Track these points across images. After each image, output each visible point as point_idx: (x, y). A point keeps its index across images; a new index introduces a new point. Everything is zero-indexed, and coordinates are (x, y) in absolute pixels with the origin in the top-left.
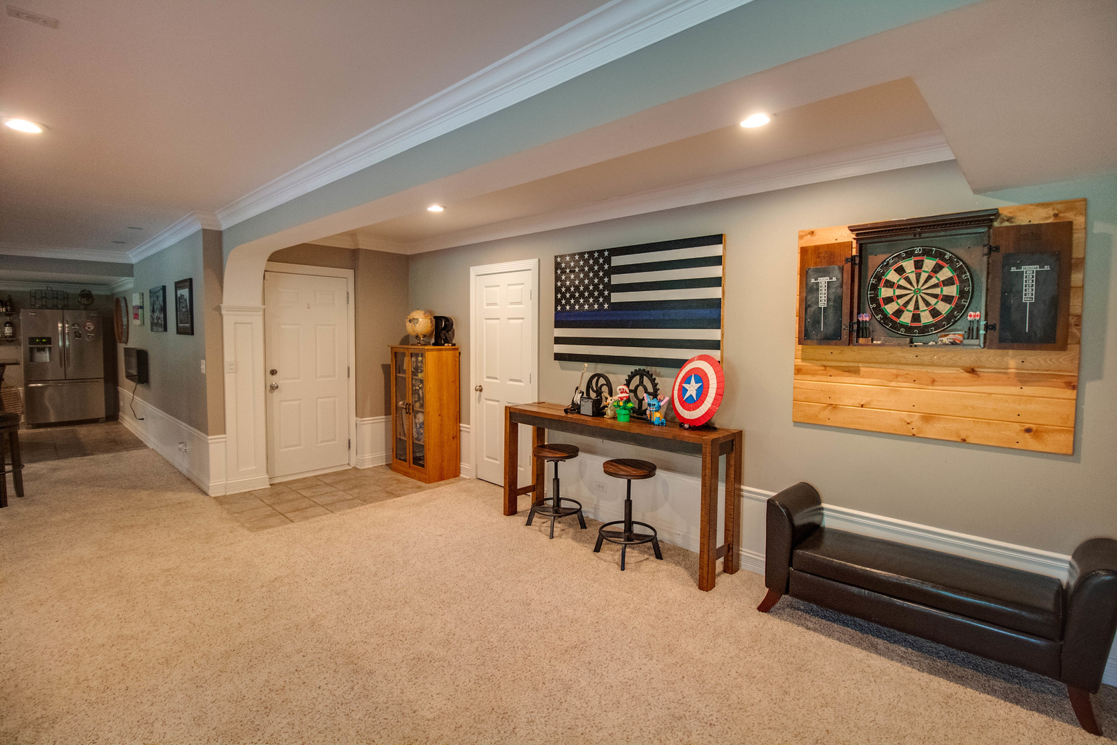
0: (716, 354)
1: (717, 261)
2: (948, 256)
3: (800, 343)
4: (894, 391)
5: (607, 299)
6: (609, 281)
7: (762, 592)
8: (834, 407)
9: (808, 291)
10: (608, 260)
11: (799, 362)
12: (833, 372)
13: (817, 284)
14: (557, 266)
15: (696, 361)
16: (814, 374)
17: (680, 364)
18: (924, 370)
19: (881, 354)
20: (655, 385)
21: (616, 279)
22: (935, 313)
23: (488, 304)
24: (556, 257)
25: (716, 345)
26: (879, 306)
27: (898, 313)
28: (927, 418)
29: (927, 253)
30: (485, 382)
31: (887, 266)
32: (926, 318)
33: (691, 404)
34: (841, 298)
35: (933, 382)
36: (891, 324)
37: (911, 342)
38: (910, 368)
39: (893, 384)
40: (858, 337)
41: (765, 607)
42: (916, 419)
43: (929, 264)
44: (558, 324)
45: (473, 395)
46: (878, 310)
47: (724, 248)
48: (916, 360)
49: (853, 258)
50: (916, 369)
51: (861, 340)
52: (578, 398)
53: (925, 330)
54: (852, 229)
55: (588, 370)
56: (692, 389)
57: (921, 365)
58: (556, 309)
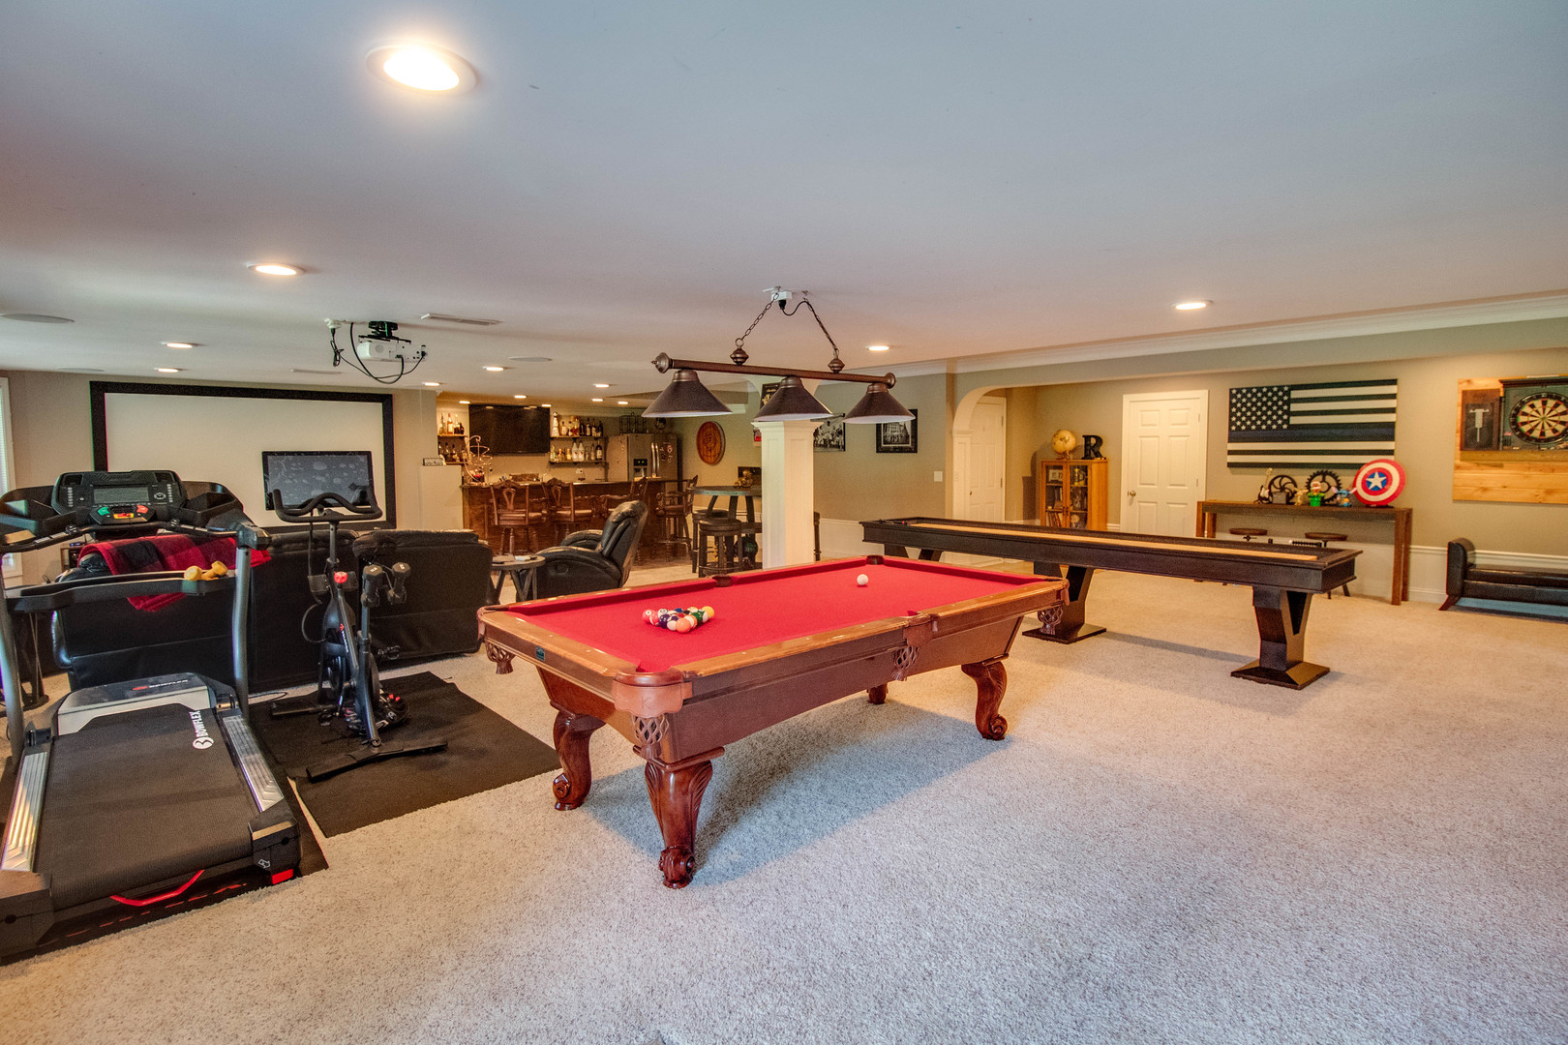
0: (1391, 458)
1: (1393, 396)
2: (1563, 398)
3: (1461, 449)
4: (1527, 477)
5: (1287, 421)
6: (1289, 408)
7: (1442, 596)
8: (1485, 489)
9: (1468, 419)
10: (1288, 393)
11: (1458, 462)
12: (1485, 467)
13: (1474, 414)
14: (1232, 396)
15: (1372, 464)
16: (1469, 469)
17: (1359, 466)
18: (1548, 463)
19: (1518, 456)
20: (1338, 481)
21: (1294, 407)
22: (1555, 431)
23: (1143, 425)
24: (1231, 390)
25: (1391, 452)
26: (1517, 426)
27: (1531, 431)
28: (1549, 492)
29: (1550, 396)
30: (1138, 488)
31: (1523, 403)
32: (1549, 434)
33: (1377, 491)
34: (1492, 421)
35: (1553, 471)
36: (1526, 437)
37: (1539, 448)
38: (1538, 463)
39: (1526, 473)
40: (1504, 445)
41: (1444, 608)
42: (1541, 492)
43: (1551, 403)
44: (1231, 440)
45: (1124, 499)
46: (1517, 429)
47: (1398, 389)
48: (1542, 458)
49: (1501, 398)
50: (1542, 463)
51: (1506, 447)
52: (1265, 493)
53: (1549, 440)
54: (1501, 382)
55: (1270, 473)
56: (1376, 481)
57: (1546, 461)
58: (1230, 429)
